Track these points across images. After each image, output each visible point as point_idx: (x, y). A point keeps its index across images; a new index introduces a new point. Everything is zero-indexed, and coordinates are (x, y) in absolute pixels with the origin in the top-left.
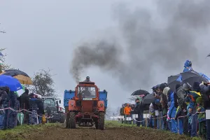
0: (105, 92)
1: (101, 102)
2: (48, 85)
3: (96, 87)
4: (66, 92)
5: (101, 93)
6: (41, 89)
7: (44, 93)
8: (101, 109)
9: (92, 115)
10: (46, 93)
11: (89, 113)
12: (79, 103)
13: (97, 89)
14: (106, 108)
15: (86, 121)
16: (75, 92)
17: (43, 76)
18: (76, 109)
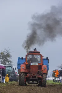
0: (47, 59)
1: (44, 67)
2: (8, 58)
3: (41, 55)
4: (19, 59)
5: (45, 59)
6: (4, 61)
7: (6, 63)
8: (44, 72)
9: (37, 76)
10: (7, 63)
11: (35, 75)
12: (28, 67)
13: (42, 57)
14: (48, 70)
15: (33, 80)
16: (26, 59)
17: (5, 53)
18: (26, 71)
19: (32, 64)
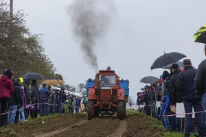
3: (115, 75)
11: (107, 103)
12: (98, 92)
13: (117, 77)
16: (95, 81)
18: (95, 98)
19: (103, 88)
